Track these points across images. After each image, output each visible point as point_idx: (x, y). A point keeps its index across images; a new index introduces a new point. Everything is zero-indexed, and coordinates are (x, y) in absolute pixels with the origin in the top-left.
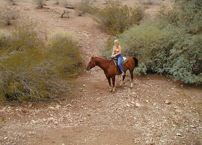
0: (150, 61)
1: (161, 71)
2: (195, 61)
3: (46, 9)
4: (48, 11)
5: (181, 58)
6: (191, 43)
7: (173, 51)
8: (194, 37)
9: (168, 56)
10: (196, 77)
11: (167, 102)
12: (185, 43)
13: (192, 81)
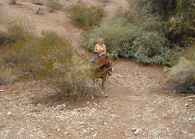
0: (120, 49)
1: (127, 56)
2: (149, 49)
3: (18, 5)
4: (21, 7)
5: (141, 47)
6: (147, 38)
7: (135, 42)
8: (149, 34)
9: (131, 46)
10: (151, 59)
11: (136, 74)
12: (143, 37)
13: (148, 61)
